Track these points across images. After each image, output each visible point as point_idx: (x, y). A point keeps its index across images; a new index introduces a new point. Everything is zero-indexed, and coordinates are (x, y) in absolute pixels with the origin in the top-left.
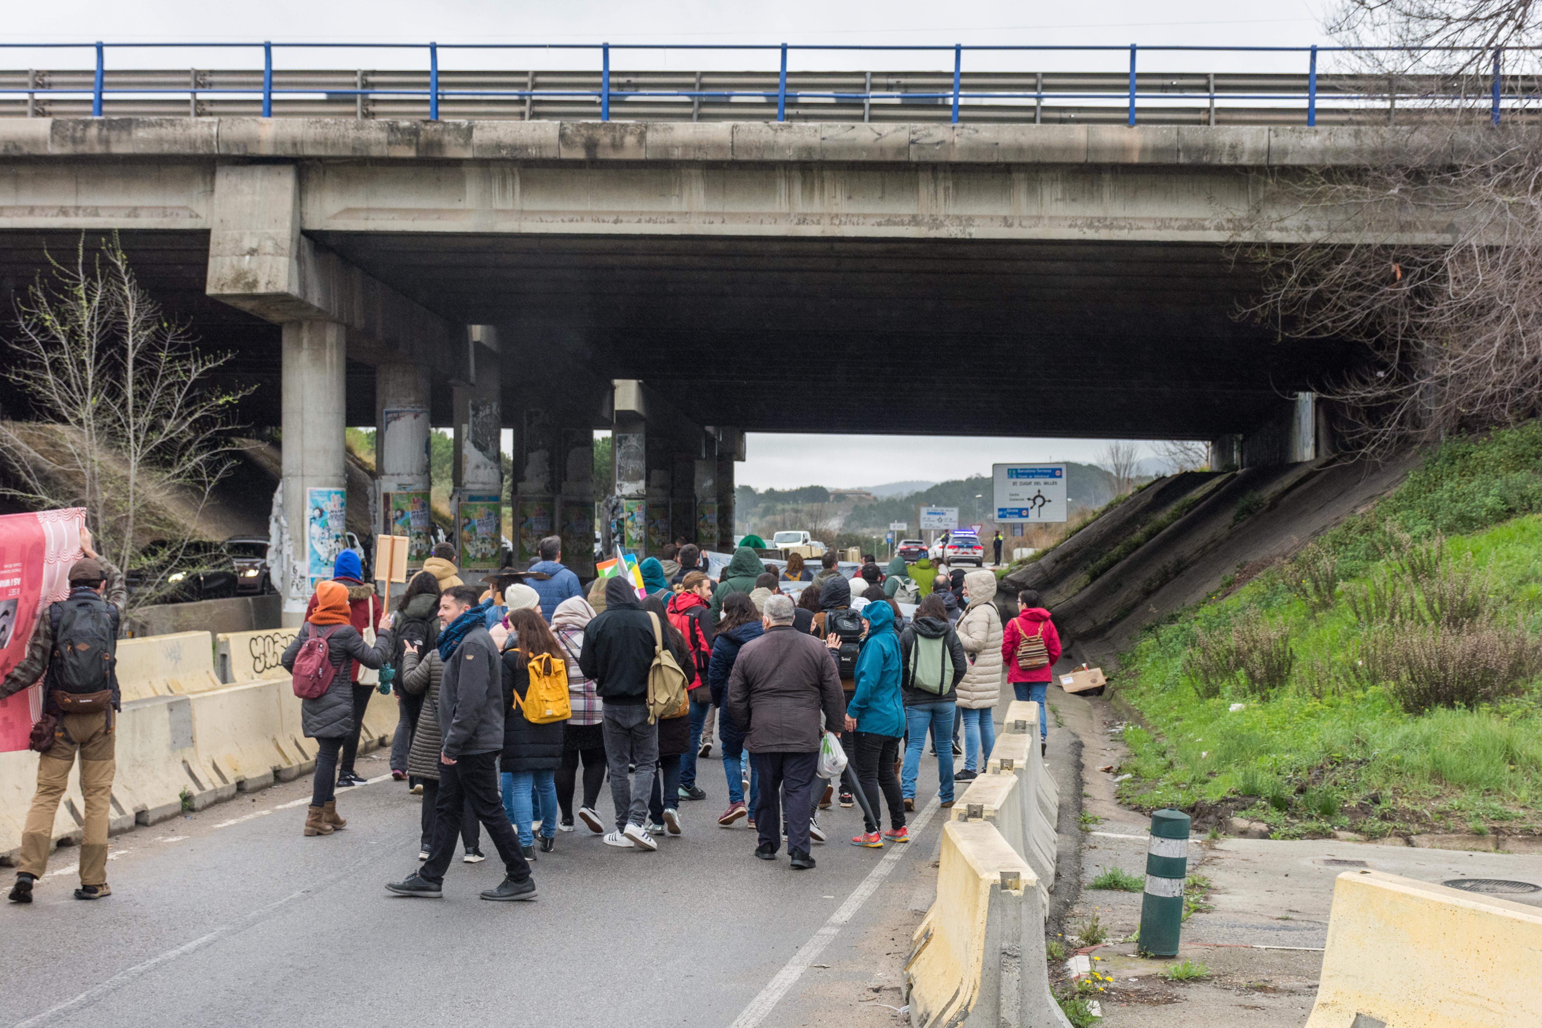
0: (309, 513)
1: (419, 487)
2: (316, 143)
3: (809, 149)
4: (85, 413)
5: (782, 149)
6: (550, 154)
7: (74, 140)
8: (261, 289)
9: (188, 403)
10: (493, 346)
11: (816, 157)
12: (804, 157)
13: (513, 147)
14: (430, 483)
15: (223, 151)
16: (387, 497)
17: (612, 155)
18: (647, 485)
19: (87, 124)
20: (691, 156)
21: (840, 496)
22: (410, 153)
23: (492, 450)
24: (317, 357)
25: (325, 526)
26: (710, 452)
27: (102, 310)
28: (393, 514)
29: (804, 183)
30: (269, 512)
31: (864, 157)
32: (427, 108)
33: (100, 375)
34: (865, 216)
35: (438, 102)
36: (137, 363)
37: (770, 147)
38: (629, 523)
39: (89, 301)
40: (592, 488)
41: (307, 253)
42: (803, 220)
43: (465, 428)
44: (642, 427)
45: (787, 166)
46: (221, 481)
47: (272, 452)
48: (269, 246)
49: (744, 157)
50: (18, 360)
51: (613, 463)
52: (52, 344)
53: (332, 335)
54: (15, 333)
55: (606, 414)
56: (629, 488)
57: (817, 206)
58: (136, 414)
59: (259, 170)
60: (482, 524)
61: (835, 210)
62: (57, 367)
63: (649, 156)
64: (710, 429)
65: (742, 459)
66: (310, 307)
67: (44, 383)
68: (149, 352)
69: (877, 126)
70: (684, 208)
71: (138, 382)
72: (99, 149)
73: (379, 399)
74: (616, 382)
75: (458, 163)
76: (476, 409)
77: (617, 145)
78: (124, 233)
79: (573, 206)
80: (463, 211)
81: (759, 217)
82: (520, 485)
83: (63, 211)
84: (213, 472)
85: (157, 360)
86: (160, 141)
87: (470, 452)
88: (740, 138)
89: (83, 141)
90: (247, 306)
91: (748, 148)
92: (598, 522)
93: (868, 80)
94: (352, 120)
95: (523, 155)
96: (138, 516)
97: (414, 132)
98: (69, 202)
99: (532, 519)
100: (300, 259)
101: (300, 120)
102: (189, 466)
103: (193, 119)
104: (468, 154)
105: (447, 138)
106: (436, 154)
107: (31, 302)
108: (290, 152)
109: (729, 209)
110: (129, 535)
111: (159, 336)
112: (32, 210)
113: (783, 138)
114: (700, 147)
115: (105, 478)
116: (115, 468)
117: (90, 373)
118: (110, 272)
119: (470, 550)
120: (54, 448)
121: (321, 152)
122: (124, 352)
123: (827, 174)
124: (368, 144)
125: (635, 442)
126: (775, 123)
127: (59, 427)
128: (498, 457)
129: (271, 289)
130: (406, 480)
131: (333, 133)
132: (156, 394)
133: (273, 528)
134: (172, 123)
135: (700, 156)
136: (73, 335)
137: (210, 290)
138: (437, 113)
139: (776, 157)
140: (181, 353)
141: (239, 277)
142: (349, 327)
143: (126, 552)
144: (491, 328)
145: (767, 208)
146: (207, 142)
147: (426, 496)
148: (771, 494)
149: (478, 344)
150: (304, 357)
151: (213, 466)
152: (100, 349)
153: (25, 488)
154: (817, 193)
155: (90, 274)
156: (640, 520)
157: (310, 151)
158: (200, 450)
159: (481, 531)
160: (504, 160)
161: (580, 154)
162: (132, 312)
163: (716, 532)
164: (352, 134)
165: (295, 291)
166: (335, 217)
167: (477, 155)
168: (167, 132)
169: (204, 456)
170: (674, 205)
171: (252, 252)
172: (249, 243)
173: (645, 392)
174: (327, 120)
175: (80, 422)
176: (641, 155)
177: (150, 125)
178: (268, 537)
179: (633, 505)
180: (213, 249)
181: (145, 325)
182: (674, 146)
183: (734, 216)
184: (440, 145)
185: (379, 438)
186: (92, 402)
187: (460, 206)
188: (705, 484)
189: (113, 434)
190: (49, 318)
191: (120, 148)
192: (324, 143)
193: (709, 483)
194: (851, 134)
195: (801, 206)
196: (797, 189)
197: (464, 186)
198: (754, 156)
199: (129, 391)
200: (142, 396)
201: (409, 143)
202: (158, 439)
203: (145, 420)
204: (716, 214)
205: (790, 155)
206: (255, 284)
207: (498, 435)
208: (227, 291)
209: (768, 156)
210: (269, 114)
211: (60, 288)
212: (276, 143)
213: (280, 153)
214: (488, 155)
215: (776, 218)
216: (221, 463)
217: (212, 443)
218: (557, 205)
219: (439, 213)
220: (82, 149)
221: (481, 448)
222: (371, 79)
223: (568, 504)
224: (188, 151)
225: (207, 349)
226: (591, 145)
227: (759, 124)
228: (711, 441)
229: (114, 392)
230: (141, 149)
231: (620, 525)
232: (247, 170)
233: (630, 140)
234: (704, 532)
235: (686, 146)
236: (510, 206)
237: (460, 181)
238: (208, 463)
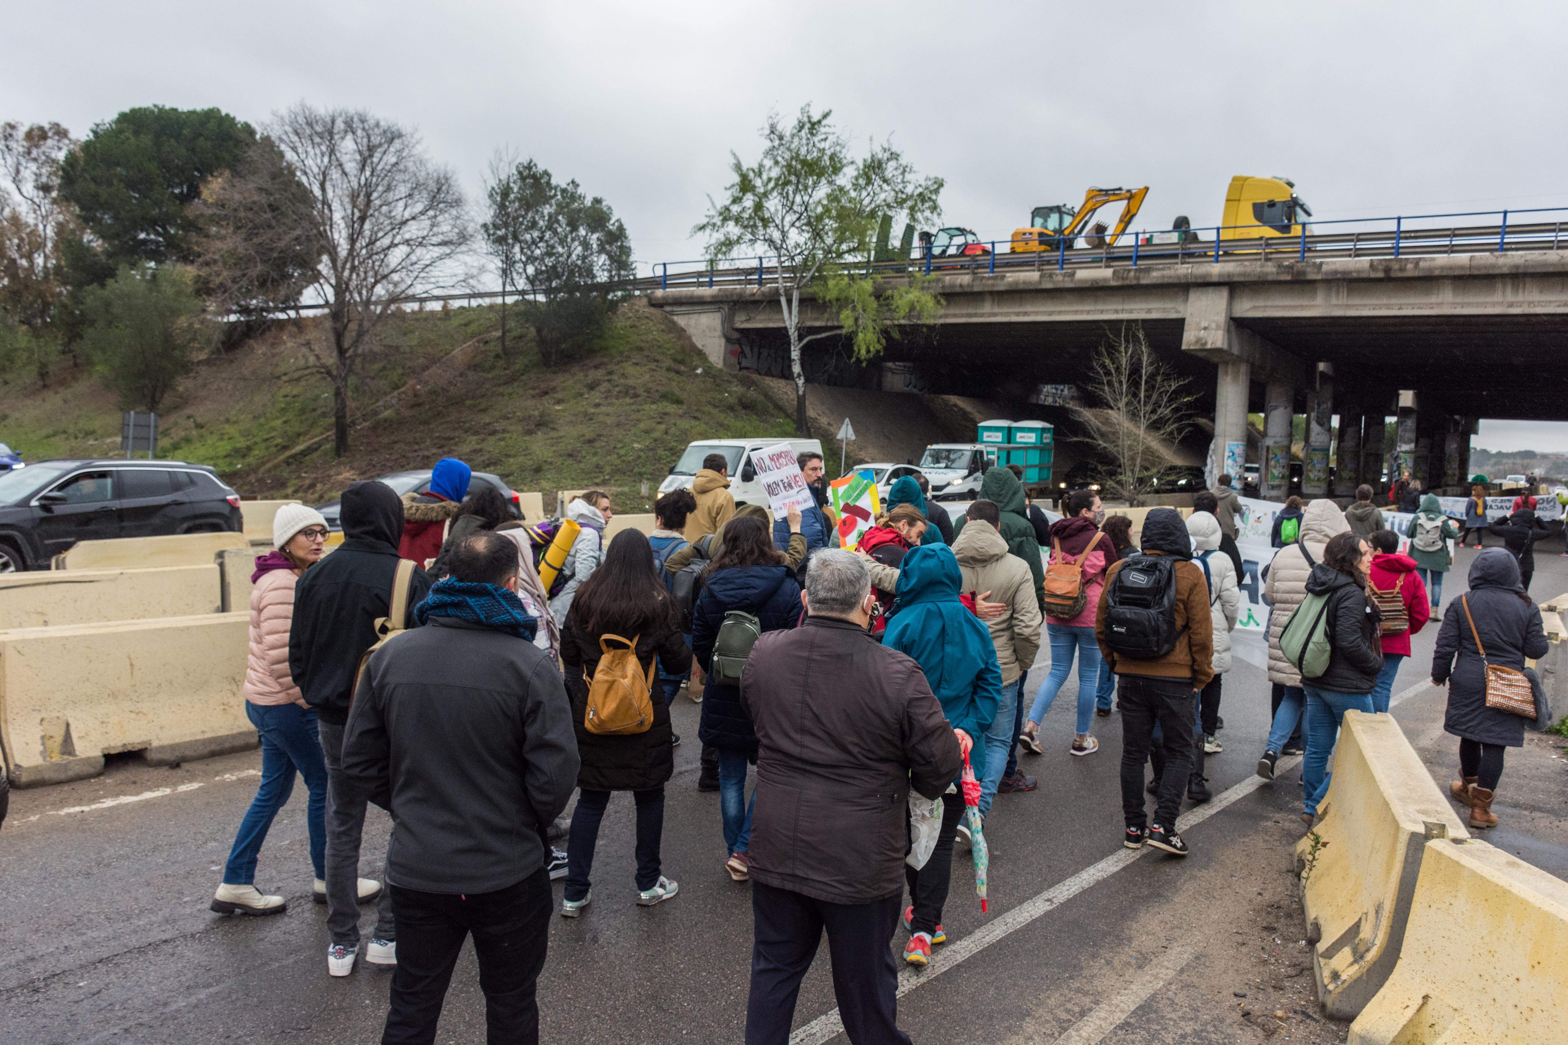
0: (1227, 454)
1: (1285, 443)
2: (1239, 275)
3: (1517, 267)
4: (1121, 405)
5: (1500, 267)
6: (1365, 275)
7: (1123, 279)
8: (1209, 346)
9: (1170, 400)
10: (1330, 372)
11: (1521, 271)
12: (1514, 271)
13: (1344, 273)
14: (1291, 441)
15: (1193, 280)
16: (1268, 448)
17: (1400, 275)
18: (1416, 446)
19: (1129, 271)
20: (1445, 274)
21: (1544, 456)
22: (1288, 278)
23: (1326, 426)
24: (1235, 378)
25: (1235, 460)
26: (1456, 431)
27: (1132, 357)
28: (1271, 456)
29: (1513, 285)
30: (1207, 453)
31: (1551, 270)
32: (1298, 255)
33: (1129, 387)
34: (1551, 302)
35: (1304, 251)
36: (1146, 382)
37: (1493, 266)
38: (1404, 465)
39: (1126, 353)
40: (1383, 446)
41: (1233, 329)
42: (1511, 305)
43: (1313, 415)
44: (1414, 416)
45: (1503, 277)
46: (1184, 438)
47: (1210, 424)
48: (1214, 325)
49: (1476, 272)
50: (1092, 380)
51: (1397, 434)
52: (1108, 373)
53: (1244, 368)
54: (1092, 368)
55: (1393, 408)
56: (1405, 447)
57: (1520, 297)
58: (1145, 405)
59: (1210, 289)
60: (1318, 463)
61: (1530, 299)
62: (1110, 383)
63: (1421, 274)
64: (1457, 417)
65: (1476, 433)
66: (1233, 355)
67: (1103, 390)
68: (1152, 377)
69: (1561, 252)
70: (1440, 300)
71: (1146, 391)
72: (1134, 282)
73: (1267, 399)
74: (1401, 392)
75: (1314, 282)
76: (1319, 405)
77: (1401, 270)
78: (1144, 321)
79: (1376, 302)
80: (1313, 306)
81: (1485, 304)
82: (1342, 444)
83: (1116, 311)
84: (1180, 433)
85: (1156, 380)
86: (1163, 277)
87: (1314, 426)
88: (1474, 263)
89: (1127, 278)
90: (1201, 354)
91: (1479, 268)
92: (1385, 465)
93: (1557, 227)
94: (1259, 263)
95: (1349, 276)
96: (1143, 452)
97: (1291, 267)
98: (1120, 307)
99: (1347, 461)
100: (1229, 331)
101: (1232, 264)
102: (1168, 430)
103: (1179, 266)
104: (1319, 277)
105: (1308, 269)
106: (1302, 278)
107: (1099, 354)
108: (1227, 280)
109: (1467, 300)
110: (1138, 461)
111: (1158, 369)
112: (1102, 312)
113: (1501, 261)
114: (1451, 268)
115: (1129, 434)
116: (1135, 430)
117: (1125, 387)
118: (1136, 340)
119: (1312, 475)
120: (1107, 421)
121: (1242, 279)
122: (1140, 377)
123: (1528, 280)
124: (1267, 274)
125: (1410, 423)
126: (1497, 254)
127: (1110, 411)
128: (1330, 429)
129: (1214, 346)
130: (1278, 439)
131: (1249, 270)
132: (1155, 396)
133: (1209, 461)
134: (1169, 268)
135: (1451, 273)
136: (1118, 369)
137: (1184, 347)
138: (1304, 257)
139: (1497, 271)
140: (1167, 377)
141: (1198, 340)
142: (1252, 365)
143: (1137, 469)
144: (1329, 364)
145: (1489, 299)
146: (1186, 276)
147: (1289, 448)
148: (1500, 454)
149: (1322, 373)
150: (1229, 379)
151: (1180, 431)
152: (1130, 375)
153: (1093, 438)
154: (1520, 291)
155: (1127, 341)
156: (1410, 464)
157: (1236, 279)
158: (1174, 423)
159: (1318, 466)
160: (1338, 279)
161: (1381, 275)
162: (1145, 358)
163: (1457, 472)
164: (1259, 269)
165: (1225, 347)
166: (1248, 310)
167: (1324, 277)
168: (1167, 273)
169: (1176, 425)
170: (1433, 299)
171: (1205, 329)
172: (1204, 324)
173: (1418, 397)
174: (1247, 263)
175: (1119, 409)
176: (1416, 274)
177: (1159, 269)
178: (1206, 465)
179: (1407, 456)
180: (1186, 328)
181: (1152, 364)
182: (1435, 268)
183: (1469, 304)
184: (1304, 273)
185: (1266, 419)
186: (1125, 400)
187: (1312, 303)
188: (1452, 446)
189: (1134, 414)
190: (1107, 361)
191: (1144, 281)
192: (1244, 274)
193: (1455, 446)
194: (1544, 258)
195: (1510, 297)
196: (1509, 289)
197: (1316, 293)
198: (1483, 272)
199: (1142, 395)
200: (1148, 397)
201: (1288, 273)
202: (1154, 417)
203: (1149, 408)
204: (1458, 304)
205: (1505, 270)
206: (1206, 343)
207: (1330, 418)
208: (1192, 347)
209: (1491, 272)
210: (1217, 261)
211: (1113, 347)
212: (1220, 275)
213: (1222, 280)
214: (1330, 277)
215: (1494, 304)
216: (1184, 428)
217: (1180, 419)
218: (1366, 301)
219: (1302, 307)
220: (1127, 282)
221: (1321, 424)
222: (1270, 242)
223: (1368, 455)
224: (1176, 281)
225: (1181, 375)
226: (1387, 270)
227: (1487, 254)
228: (1457, 423)
229: (1135, 395)
230: (1154, 281)
231: (1399, 467)
232: (1204, 289)
233: (1410, 266)
234: (1450, 472)
235: (1442, 268)
236: (1340, 302)
237: (1314, 292)
238: (1177, 429)
